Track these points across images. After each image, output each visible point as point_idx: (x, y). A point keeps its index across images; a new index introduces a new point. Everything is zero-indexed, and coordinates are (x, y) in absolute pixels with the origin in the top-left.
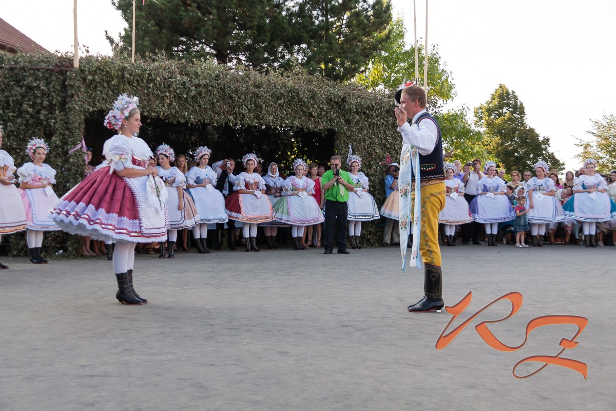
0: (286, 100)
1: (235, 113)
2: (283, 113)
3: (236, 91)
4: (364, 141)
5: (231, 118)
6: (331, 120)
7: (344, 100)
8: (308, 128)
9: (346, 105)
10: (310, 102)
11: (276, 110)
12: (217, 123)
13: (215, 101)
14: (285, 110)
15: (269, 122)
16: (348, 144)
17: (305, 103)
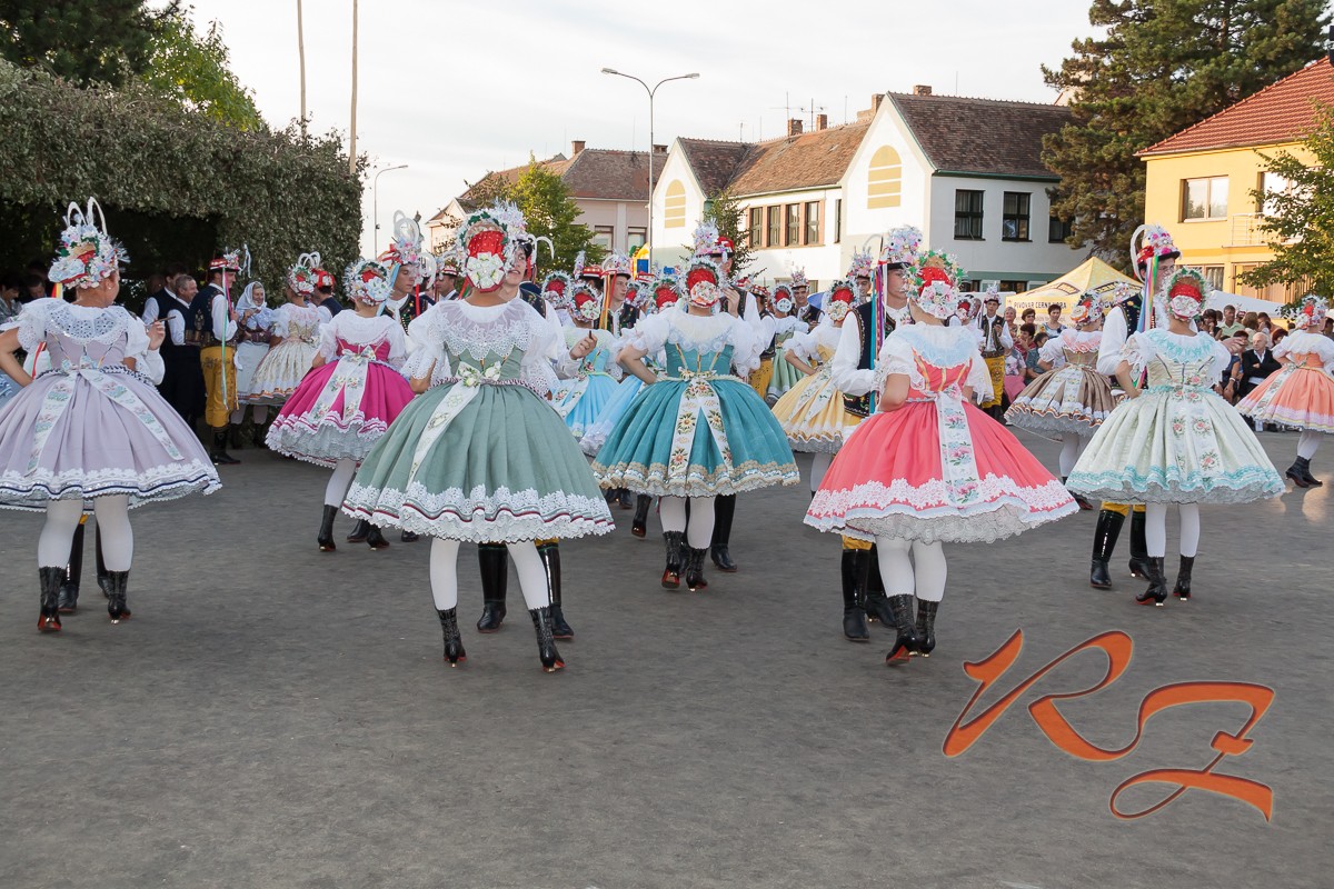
0: (147, 154)
1: (60, 180)
2: (141, 181)
3: (64, 132)
4: (267, 235)
5: (54, 187)
6: (218, 196)
7: (237, 154)
8: (180, 211)
9: (241, 167)
10: (185, 159)
11: (128, 173)
12: (27, 198)
13: (27, 151)
14: (145, 175)
15: (117, 199)
16: (241, 242)
17: (177, 159)
